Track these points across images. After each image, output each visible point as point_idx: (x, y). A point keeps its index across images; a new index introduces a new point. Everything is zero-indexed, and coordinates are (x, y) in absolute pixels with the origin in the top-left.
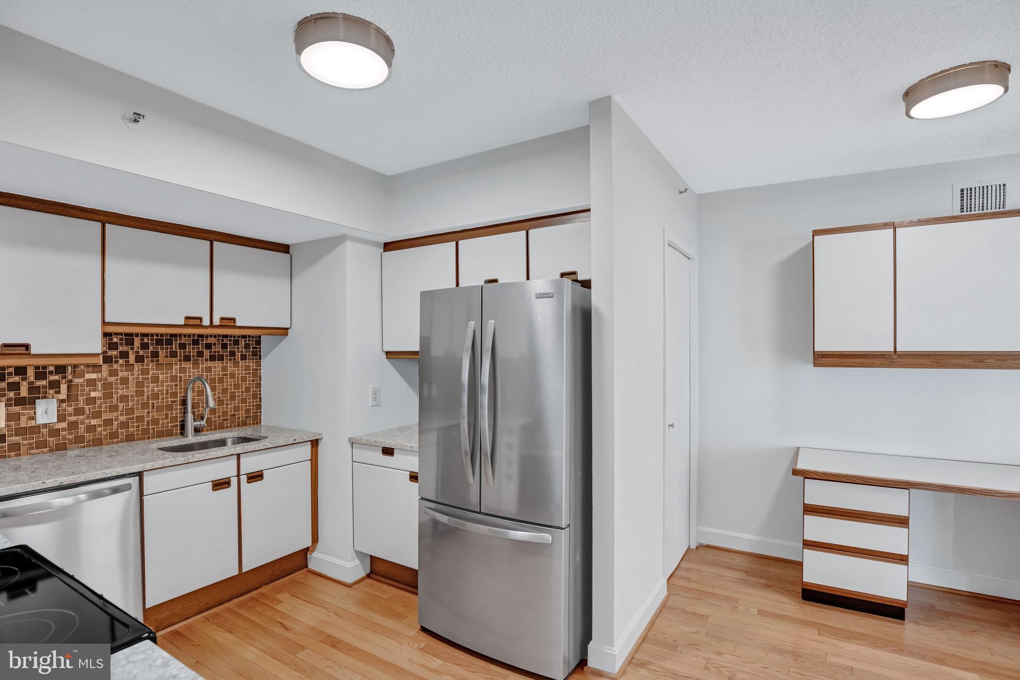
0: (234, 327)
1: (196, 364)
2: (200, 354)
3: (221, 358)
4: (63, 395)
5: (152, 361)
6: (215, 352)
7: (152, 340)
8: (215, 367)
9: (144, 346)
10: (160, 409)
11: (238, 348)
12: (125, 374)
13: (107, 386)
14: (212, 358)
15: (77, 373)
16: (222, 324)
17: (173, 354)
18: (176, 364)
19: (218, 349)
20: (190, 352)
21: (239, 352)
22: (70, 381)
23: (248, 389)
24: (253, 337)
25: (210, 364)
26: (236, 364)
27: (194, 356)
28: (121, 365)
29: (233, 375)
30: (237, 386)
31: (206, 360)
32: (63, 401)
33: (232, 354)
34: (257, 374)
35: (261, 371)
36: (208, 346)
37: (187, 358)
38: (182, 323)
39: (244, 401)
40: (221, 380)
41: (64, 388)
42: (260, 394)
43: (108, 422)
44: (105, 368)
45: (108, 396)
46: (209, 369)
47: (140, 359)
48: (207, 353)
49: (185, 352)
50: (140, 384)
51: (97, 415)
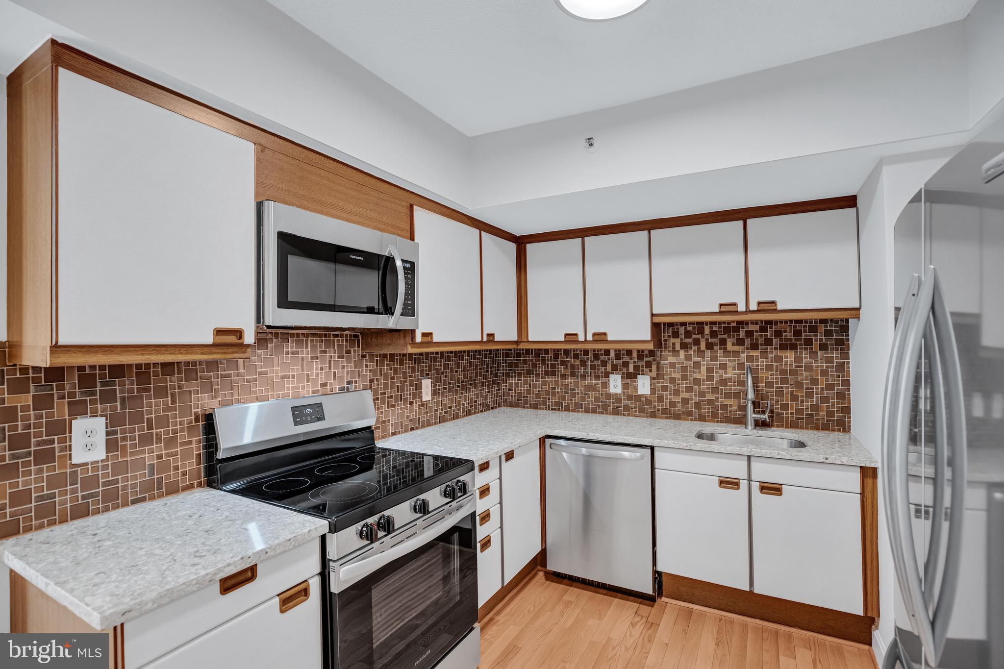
0: (776, 311)
1: (764, 354)
2: (769, 342)
3: (793, 347)
4: (654, 374)
5: (720, 349)
6: (786, 340)
7: (720, 328)
8: (786, 357)
9: (713, 334)
10: (728, 396)
11: (816, 336)
12: (696, 359)
13: (684, 369)
14: (783, 347)
15: (662, 356)
16: (759, 308)
17: (740, 342)
18: (743, 352)
19: (789, 335)
20: (757, 340)
21: (816, 340)
22: (658, 363)
23: (830, 387)
24: (837, 322)
25: (780, 353)
26: (813, 355)
27: (762, 344)
28: (694, 352)
29: (809, 368)
30: (814, 381)
31: (776, 349)
32: (654, 378)
33: (808, 342)
34: (843, 369)
35: (850, 365)
36: (778, 334)
37: (754, 347)
38: (717, 310)
39: (825, 400)
40: (794, 373)
41: (654, 367)
42: (849, 395)
43: (685, 401)
44: (682, 353)
45: (685, 378)
46: (779, 359)
47: (709, 346)
48: (776, 341)
49: (752, 340)
50: (710, 370)
51: (677, 393)
